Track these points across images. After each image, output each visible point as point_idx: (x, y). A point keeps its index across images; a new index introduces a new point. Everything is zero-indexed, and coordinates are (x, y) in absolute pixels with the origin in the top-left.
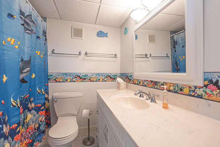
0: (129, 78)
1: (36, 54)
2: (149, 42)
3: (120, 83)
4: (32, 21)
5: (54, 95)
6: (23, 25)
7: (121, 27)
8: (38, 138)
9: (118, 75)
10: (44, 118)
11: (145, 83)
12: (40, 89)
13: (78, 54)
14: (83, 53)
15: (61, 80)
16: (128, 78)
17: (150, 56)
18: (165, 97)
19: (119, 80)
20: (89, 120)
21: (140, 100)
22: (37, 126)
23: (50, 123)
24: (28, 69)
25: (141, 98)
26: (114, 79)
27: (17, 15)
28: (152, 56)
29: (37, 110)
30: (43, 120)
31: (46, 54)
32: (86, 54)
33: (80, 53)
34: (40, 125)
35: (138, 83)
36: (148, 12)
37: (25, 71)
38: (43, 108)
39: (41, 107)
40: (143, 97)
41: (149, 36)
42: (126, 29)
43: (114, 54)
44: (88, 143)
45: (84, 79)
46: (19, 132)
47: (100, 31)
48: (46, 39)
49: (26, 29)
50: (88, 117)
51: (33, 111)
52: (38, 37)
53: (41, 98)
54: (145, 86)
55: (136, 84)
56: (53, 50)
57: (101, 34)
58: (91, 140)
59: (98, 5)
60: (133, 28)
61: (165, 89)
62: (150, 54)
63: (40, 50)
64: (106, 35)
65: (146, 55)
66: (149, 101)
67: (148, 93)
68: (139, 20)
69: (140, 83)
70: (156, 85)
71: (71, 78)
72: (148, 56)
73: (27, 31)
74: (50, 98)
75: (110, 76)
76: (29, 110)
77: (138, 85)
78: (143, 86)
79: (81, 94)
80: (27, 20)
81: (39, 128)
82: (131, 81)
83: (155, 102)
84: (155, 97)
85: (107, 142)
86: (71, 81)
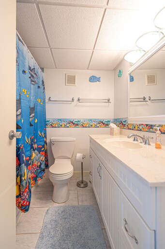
0: (124, 123)
1: (38, 101)
2: (148, 83)
3: (113, 128)
4: (35, 74)
5: (52, 138)
6: (30, 78)
7: (115, 69)
8: (40, 175)
9: (111, 120)
10: (44, 158)
11: (141, 127)
12: (41, 132)
13: (71, 100)
14: (76, 99)
15: (57, 126)
16: (122, 124)
17: (150, 100)
18: (158, 138)
19: (112, 125)
20: (82, 163)
21: (134, 143)
22: (39, 164)
23: (48, 165)
24: (33, 114)
25: (136, 142)
26: (107, 125)
27: (27, 71)
28: (152, 99)
29: (39, 150)
30: (43, 160)
31: (44, 102)
32: (79, 100)
33: (73, 99)
34: (41, 164)
35: (133, 128)
36: (143, 53)
37: (31, 116)
38: (43, 149)
39: (42, 148)
40: (137, 141)
41: (148, 77)
42: (120, 71)
43: (107, 98)
44: (82, 186)
45: (77, 125)
46: (30, 163)
47: (93, 76)
48: (44, 88)
49: (32, 81)
50: (82, 160)
51: (36, 151)
52: (39, 87)
53: (41, 140)
54: (141, 130)
55: (130, 129)
56: (50, 98)
57: (93, 79)
58: (84, 183)
59: (92, 51)
60: (127, 71)
61: (158, 130)
62: (150, 97)
63: (40, 98)
64: (98, 80)
65: (144, 98)
66: (143, 144)
67: (142, 136)
68: (134, 62)
69: (135, 128)
70: (151, 128)
71: (65, 123)
72: (147, 99)
73: (32, 83)
74: (48, 141)
75: (102, 122)
76: (34, 150)
77: (133, 129)
78: (138, 130)
79: (75, 139)
80: (32, 74)
81: (40, 165)
82: (126, 126)
83: (149, 144)
84: (149, 139)
85: (101, 179)
86: (66, 126)
